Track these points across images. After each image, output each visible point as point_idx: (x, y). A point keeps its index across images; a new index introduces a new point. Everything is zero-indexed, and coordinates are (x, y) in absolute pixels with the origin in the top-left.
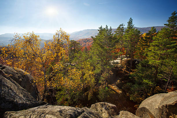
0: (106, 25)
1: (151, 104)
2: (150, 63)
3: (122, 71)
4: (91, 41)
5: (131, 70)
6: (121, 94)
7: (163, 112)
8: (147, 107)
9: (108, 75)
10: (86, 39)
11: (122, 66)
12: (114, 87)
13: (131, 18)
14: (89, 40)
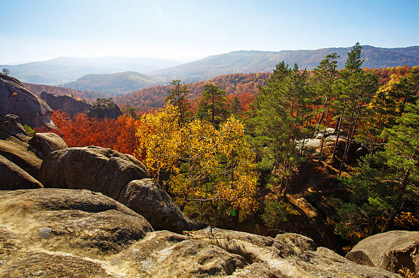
0: (296, 65)
1: (375, 247)
2: (390, 163)
3: (323, 166)
4: (248, 82)
5: (343, 166)
6: (314, 217)
7: (390, 263)
8: (367, 252)
9: (288, 174)
10: (237, 76)
11: (324, 154)
12: (299, 201)
13: (358, 43)
14: (243, 78)
